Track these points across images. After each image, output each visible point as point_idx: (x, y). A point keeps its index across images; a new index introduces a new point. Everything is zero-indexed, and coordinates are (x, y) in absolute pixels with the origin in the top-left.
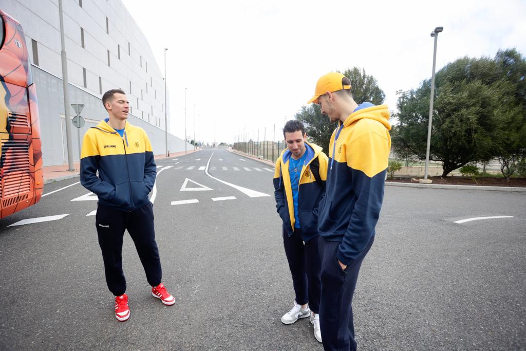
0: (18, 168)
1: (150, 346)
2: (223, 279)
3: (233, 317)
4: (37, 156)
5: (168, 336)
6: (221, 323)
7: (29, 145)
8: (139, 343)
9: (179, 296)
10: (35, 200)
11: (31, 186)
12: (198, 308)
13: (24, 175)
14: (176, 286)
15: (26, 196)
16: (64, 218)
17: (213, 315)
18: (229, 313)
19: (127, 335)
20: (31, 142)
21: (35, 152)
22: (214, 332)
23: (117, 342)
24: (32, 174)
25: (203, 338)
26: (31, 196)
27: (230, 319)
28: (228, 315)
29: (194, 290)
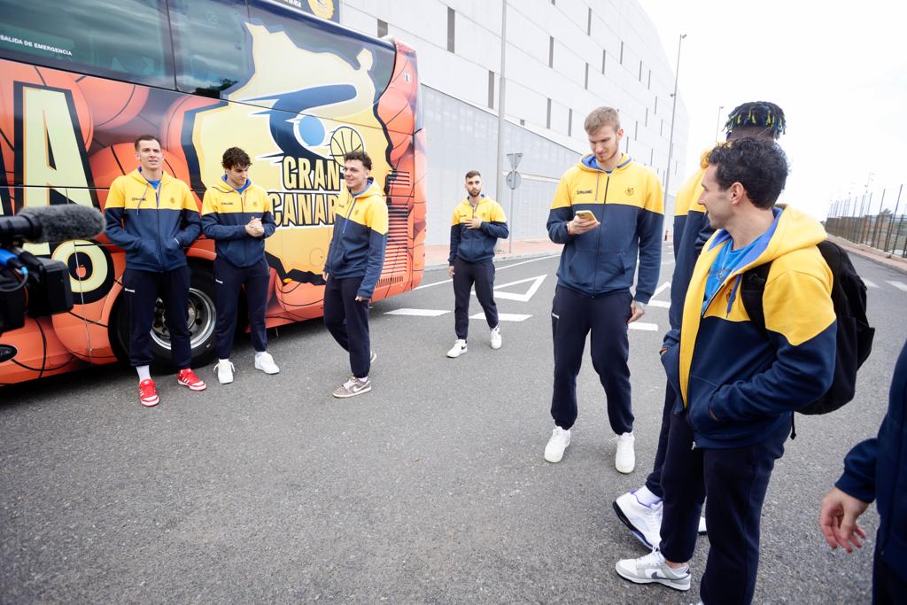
0: (394, 241)
1: (386, 540)
2: (583, 493)
3: (538, 577)
4: (419, 227)
5: (416, 542)
6: (506, 572)
7: (410, 212)
8: (377, 526)
9: (484, 486)
10: (412, 284)
11: (408, 265)
12: (495, 524)
13: (400, 250)
14: (494, 467)
15: (401, 279)
16: (442, 315)
17: (506, 549)
18: (537, 564)
19: (375, 506)
20: (413, 207)
21: (417, 221)
22: (482, 581)
23: (359, 509)
24: (410, 251)
25: (456, 579)
26: (406, 279)
27: (530, 577)
28: (532, 567)
29: (515, 489)
